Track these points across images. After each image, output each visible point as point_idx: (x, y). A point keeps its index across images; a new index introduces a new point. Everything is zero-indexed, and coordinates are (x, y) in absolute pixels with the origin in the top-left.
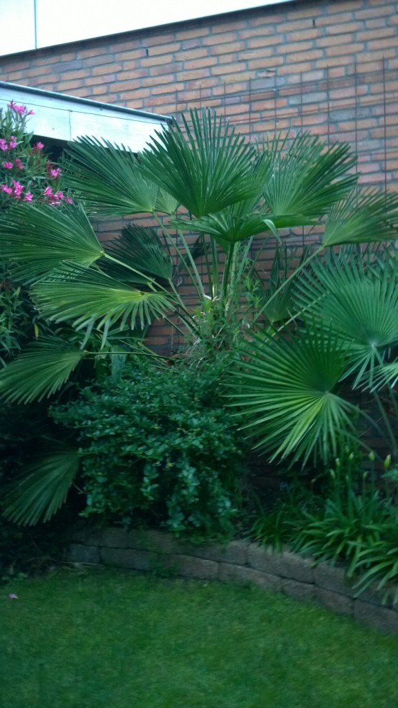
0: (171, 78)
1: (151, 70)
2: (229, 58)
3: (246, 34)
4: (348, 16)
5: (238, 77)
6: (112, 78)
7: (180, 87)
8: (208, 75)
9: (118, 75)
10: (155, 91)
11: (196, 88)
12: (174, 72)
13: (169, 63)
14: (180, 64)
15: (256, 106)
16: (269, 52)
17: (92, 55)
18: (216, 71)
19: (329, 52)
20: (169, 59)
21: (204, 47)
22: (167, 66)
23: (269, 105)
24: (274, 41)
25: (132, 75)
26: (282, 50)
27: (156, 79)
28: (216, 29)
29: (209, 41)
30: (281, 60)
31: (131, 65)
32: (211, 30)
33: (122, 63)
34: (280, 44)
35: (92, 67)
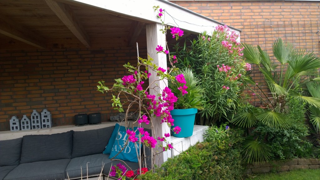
0: (240, 17)
1: (233, 14)
2: (257, 14)
3: (262, 7)
4: (289, 7)
5: (260, 20)
6: (220, 14)
7: (243, 21)
8: (251, 18)
9: (222, 14)
10: (235, 21)
11: (247, 21)
12: (240, 15)
13: (239, 12)
14: (243, 13)
15: (266, 29)
16: (269, 14)
17: (213, 5)
18: (254, 17)
19: (285, 16)
20: (239, 11)
21: (250, 9)
22: (238, 13)
23: (269, 29)
25: (227, 14)
26: (272, 14)
27: (235, 17)
28: (254, 4)
29: (251, 7)
30: (272, 17)
31: (227, 11)
32: (252, 4)
33: (224, 10)
34: (271, 12)
35: (213, 10)
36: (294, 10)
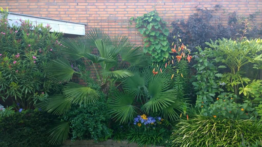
0: (85, 13)
1: (79, 9)
2: (102, 10)
3: (107, 4)
4: (133, 4)
5: (105, 15)
6: (67, 10)
7: (88, 15)
8: (96, 13)
9: (68, 9)
10: (80, 15)
11: (93, 16)
12: (86, 11)
14: (88, 9)
15: (110, 24)
16: (113, 10)
17: (60, 2)
18: (98, 13)
19: (129, 12)
20: (84, 7)
21: (95, 5)
22: (84, 9)
23: (114, 24)
24: (115, 7)
25: (73, 10)
26: (117, 10)
27: (80, 12)
30: (116, 13)
31: (73, 7)
32: (97, 1)
33: (70, 6)
34: (116, 8)
35: (60, 5)
36: (138, 6)
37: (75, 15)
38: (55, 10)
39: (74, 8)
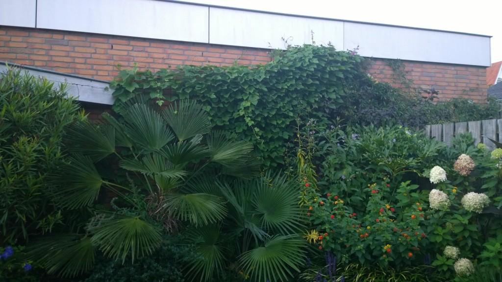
1: (114, 56)
2: (160, 61)
3: (170, 51)
6: (89, 56)
8: (148, 66)
9: (92, 55)
12: (128, 61)
14: (132, 58)
20: (125, 53)
21: (147, 52)
22: (124, 57)
25: (102, 57)
26: (187, 63)
27: (117, 62)
28: (153, 45)
29: (149, 50)
31: (102, 51)
32: (150, 44)
33: (96, 49)
35: (74, 46)
37: (106, 68)
38: (63, 54)
39: (104, 54)
